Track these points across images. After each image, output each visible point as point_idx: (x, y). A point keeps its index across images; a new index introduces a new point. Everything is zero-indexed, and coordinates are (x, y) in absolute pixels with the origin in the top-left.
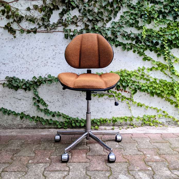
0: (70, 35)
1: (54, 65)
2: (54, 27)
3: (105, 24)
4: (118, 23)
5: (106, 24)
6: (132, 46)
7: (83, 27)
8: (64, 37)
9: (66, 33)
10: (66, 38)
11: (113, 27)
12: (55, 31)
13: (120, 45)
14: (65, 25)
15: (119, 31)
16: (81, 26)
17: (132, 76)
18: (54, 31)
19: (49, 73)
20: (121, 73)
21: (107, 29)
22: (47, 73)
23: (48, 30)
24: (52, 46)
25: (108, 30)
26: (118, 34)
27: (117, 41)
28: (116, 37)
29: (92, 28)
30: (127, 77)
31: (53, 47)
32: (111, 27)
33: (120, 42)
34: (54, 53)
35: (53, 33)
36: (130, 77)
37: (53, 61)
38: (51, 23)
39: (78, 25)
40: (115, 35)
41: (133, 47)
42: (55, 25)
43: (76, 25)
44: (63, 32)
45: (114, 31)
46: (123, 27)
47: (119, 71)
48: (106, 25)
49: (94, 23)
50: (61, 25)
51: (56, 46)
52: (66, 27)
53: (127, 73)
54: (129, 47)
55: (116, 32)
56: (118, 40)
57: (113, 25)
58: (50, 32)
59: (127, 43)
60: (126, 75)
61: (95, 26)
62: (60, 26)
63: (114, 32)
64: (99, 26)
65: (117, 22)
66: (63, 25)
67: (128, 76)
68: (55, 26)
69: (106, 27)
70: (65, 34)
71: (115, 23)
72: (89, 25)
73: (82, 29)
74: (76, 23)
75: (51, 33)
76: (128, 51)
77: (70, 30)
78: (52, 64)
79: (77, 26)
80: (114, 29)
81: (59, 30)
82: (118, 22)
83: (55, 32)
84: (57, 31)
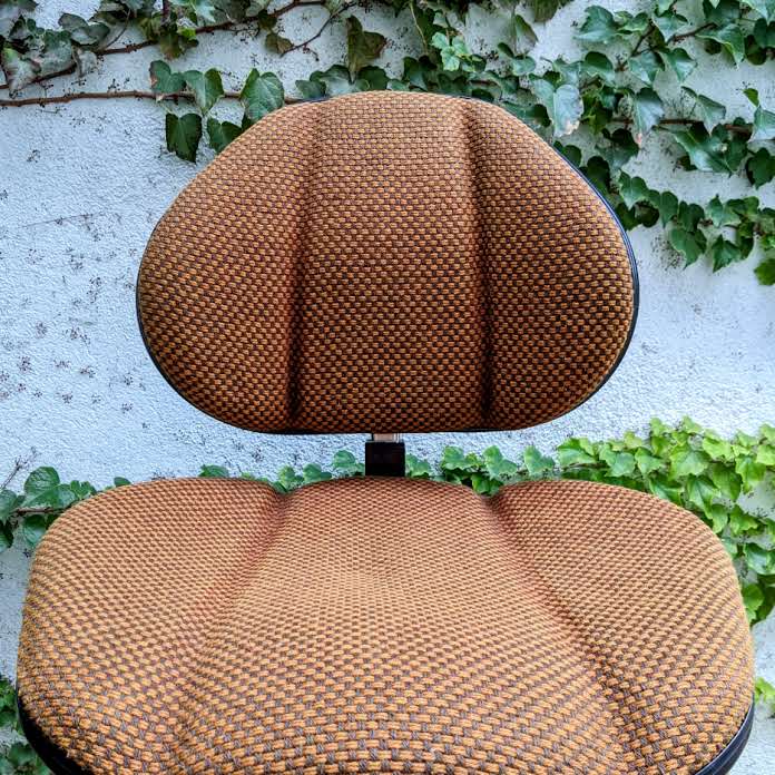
0: (211, 121)
1: (86, 387)
2: (65, 48)
3: (527, 28)
4: (642, 17)
5: (536, 29)
6: (750, 227)
7: (329, 51)
8: (165, 145)
9: (181, 112)
10: (182, 157)
11: (596, 58)
12: (82, 96)
13: (650, 220)
14: (170, 38)
15: (648, 94)
16: (310, 46)
17: (753, 483)
18: (78, 90)
19: (46, 459)
20: (654, 448)
21: (540, 71)
22: (25, 454)
23: (17, 82)
24: (59, 222)
25: (552, 76)
26: (646, 115)
27: (624, 177)
28: (625, 142)
29: (410, 65)
30: (707, 491)
31: (74, 235)
32: (574, 55)
33: (654, 194)
34: (79, 285)
35: (72, 106)
36: (726, 492)
37: (77, 355)
38: (47, 19)
39: (282, 35)
40: (612, 128)
41: (756, 237)
42: (80, 36)
43: (264, 33)
44: (153, 98)
45: (607, 91)
46: (684, 56)
47: (632, 434)
48: (533, 39)
49: (426, 17)
50: (131, 36)
51: (101, 223)
52: (176, 52)
53: (705, 456)
54: (729, 235)
55: (619, 97)
56: (633, 168)
57: (592, 36)
58: (42, 102)
59: (715, 202)
60: (698, 468)
61: (439, 40)
62: (130, 49)
63: (610, 100)
64: (473, 49)
65: (626, 14)
66: (152, 40)
67: (710, 483)
68: (75, 44)
69: (535, 54)
70: (170, 119)
71: (614, 25)
72: (380, 41)
73: (316, 76)
74: (267, 20)
75: (51, 107)
76: (718, 266)
77: (214, 76)
78: (66, 381)
79: (278, 46)
80: (610, 77)
81: (120, 81)
82: (634, 13)
83: (83, 105)
84: (104, 90)
